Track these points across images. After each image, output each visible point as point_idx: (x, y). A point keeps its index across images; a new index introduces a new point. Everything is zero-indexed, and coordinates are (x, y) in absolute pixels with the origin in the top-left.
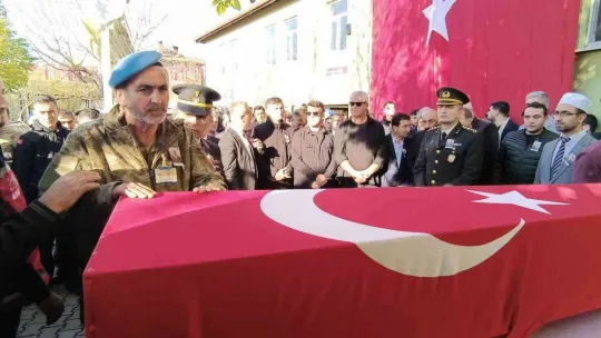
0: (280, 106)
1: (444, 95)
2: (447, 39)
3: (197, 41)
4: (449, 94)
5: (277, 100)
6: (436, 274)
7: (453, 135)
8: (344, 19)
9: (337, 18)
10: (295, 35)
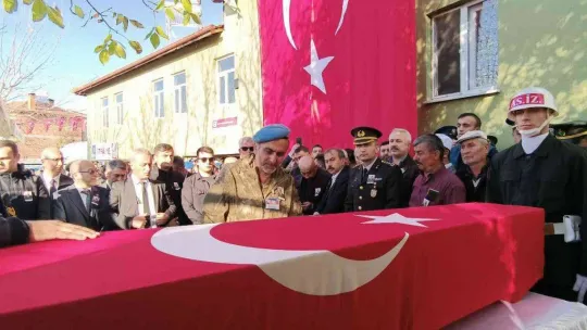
0: (170, 153)
1: (359, 135)
2: (324, 91)
3: (77, 93)
4: (363, 134)
5: (168, 148)
6: (338, 291)
7: (373, 171)
8: (231, 75)
9: (225, 74)
10: (184, 89)
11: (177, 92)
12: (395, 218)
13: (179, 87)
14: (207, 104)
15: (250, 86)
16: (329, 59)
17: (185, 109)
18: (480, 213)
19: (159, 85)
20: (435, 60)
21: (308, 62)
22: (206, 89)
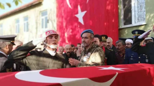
2: (83, 24)
8: (46, 18)
9: (44, 17)
10: (27, 23)
11: (25, 24)
12: (111, 68)
13: (26, 22)
14: (37, 28)
15: (53, 22)
16: (85, 12)
17: (28, 30)
18: (143, 66)
19: (18, 21)
20: (123, 13)
21: (77, 13)
22: (37, 23)
